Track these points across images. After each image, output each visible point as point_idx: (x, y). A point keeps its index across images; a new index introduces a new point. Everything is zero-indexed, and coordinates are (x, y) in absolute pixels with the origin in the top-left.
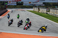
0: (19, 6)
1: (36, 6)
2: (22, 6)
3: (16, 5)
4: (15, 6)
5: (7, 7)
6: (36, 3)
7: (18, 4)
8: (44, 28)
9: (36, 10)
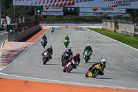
0: (68, 17)
1: (109, 18)
2: (77, 17)
3: (62, 14)
4: (60, 16)
5: (40, 19)
6: (109, 11)
7: (66, 13)
8: (98, 66)
9: (110, 26)
